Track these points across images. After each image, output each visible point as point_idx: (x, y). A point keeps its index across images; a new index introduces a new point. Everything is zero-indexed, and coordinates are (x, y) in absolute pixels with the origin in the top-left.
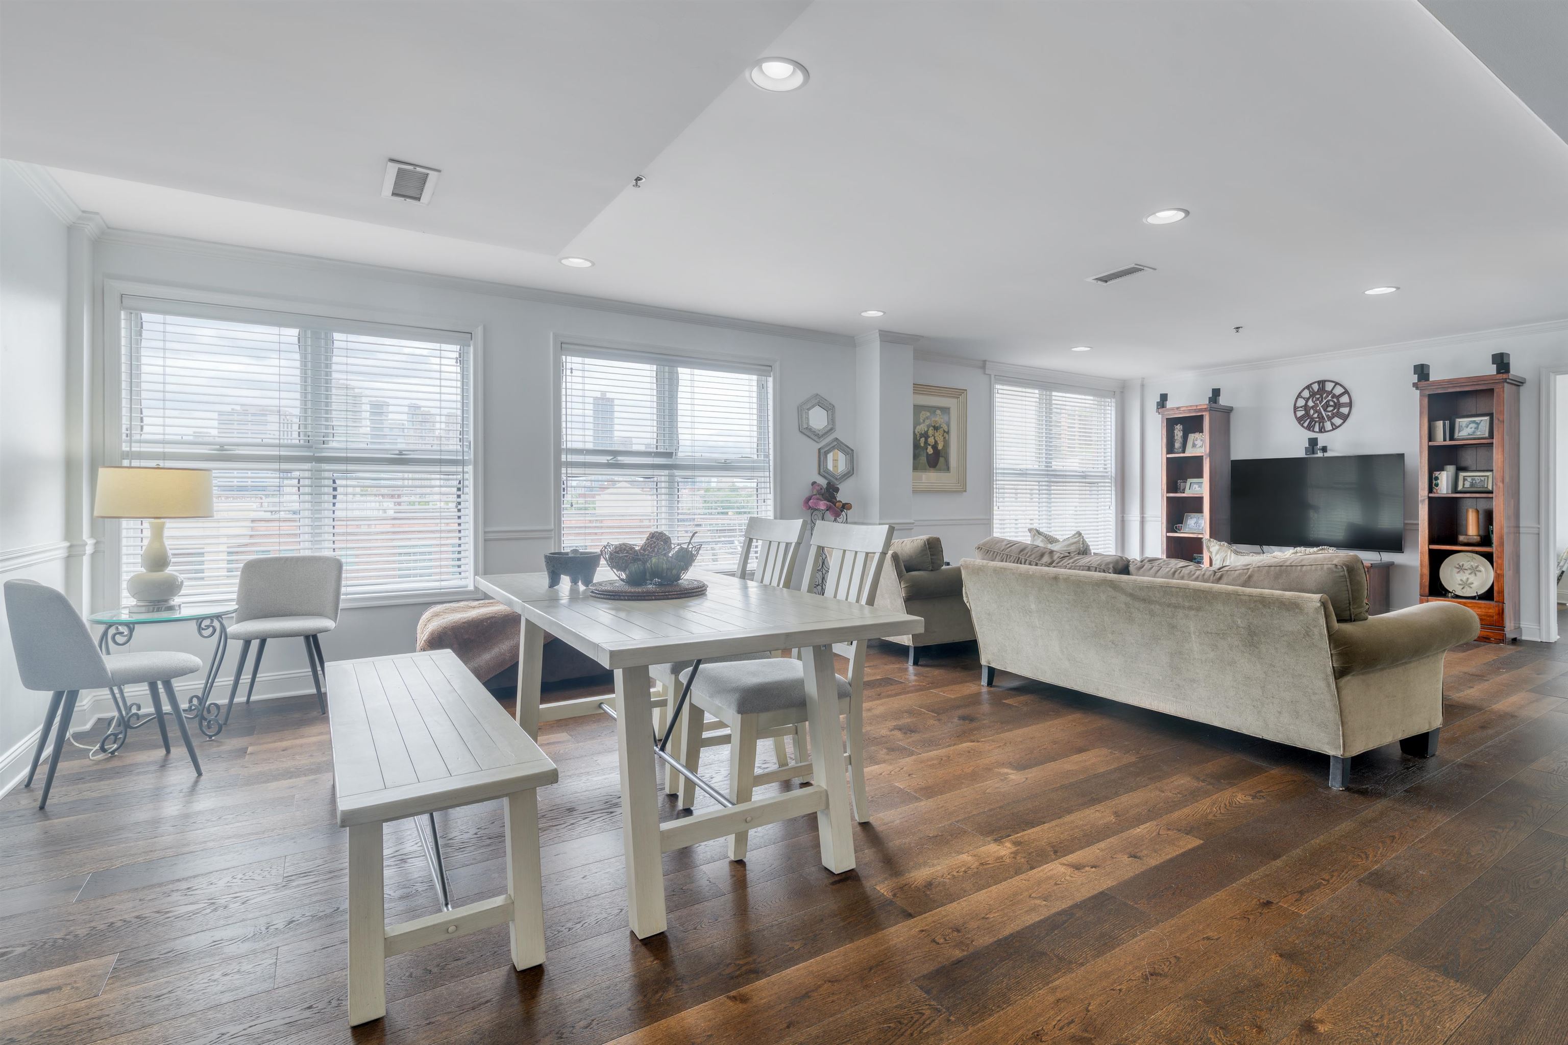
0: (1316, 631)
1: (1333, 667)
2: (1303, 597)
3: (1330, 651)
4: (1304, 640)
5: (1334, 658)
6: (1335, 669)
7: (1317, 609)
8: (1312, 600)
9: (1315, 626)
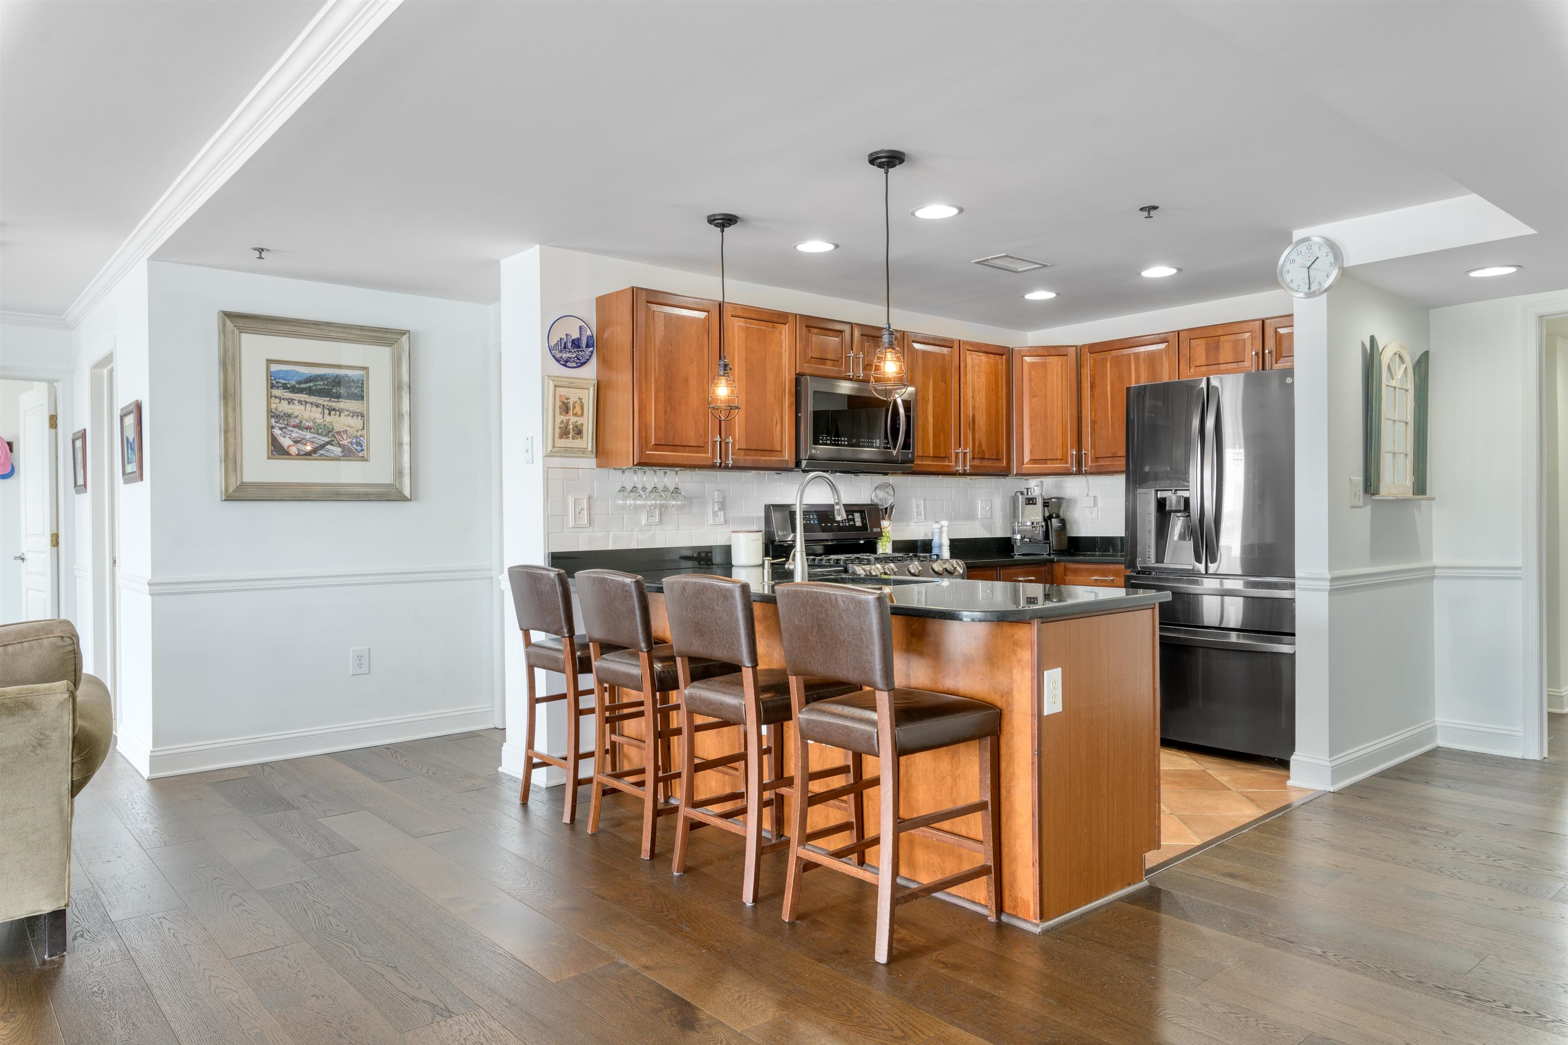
0: (55, 736)
1: (72, 781)
2: (39, 690)
3: (72, 759)
4: (32, 754)
5: (75, 769)
6: (75, 783)
7: (62, 704)
8: (51, 692)
9: (55, 729)
